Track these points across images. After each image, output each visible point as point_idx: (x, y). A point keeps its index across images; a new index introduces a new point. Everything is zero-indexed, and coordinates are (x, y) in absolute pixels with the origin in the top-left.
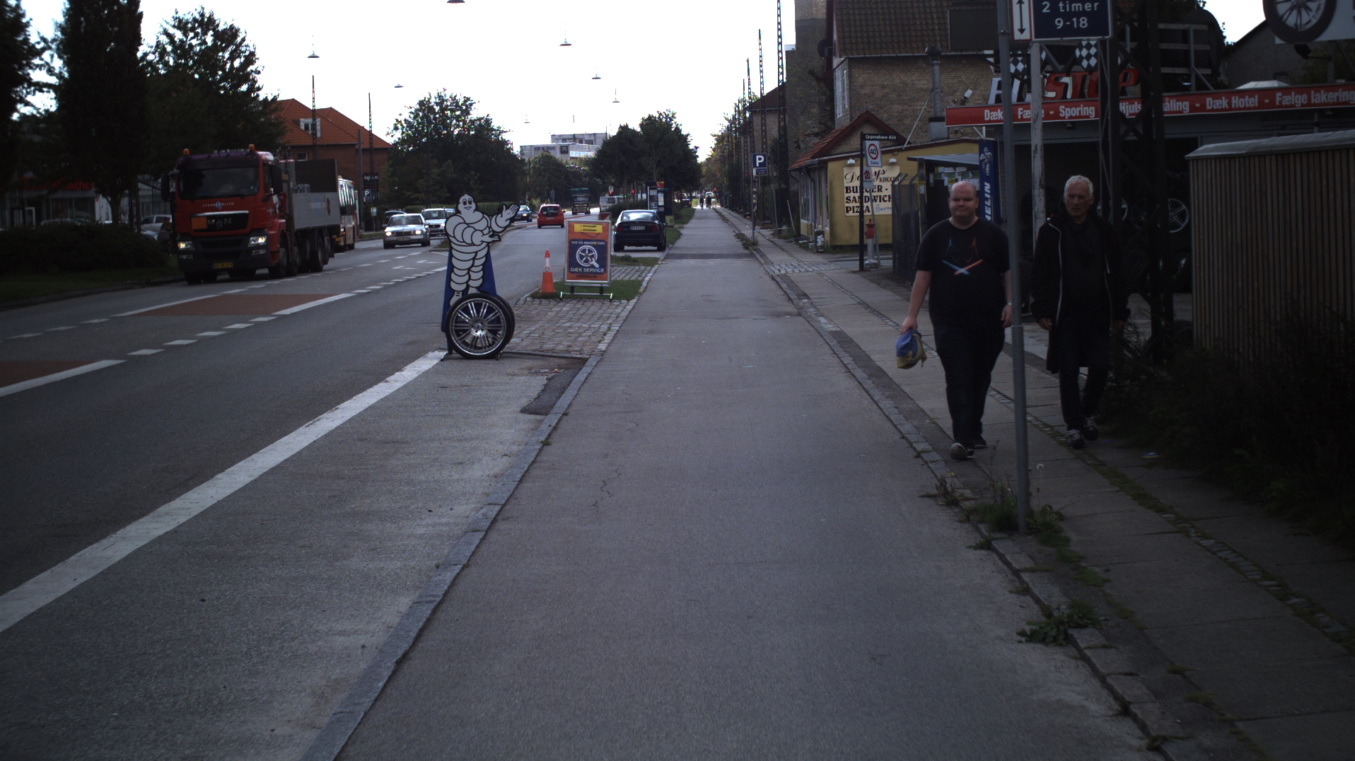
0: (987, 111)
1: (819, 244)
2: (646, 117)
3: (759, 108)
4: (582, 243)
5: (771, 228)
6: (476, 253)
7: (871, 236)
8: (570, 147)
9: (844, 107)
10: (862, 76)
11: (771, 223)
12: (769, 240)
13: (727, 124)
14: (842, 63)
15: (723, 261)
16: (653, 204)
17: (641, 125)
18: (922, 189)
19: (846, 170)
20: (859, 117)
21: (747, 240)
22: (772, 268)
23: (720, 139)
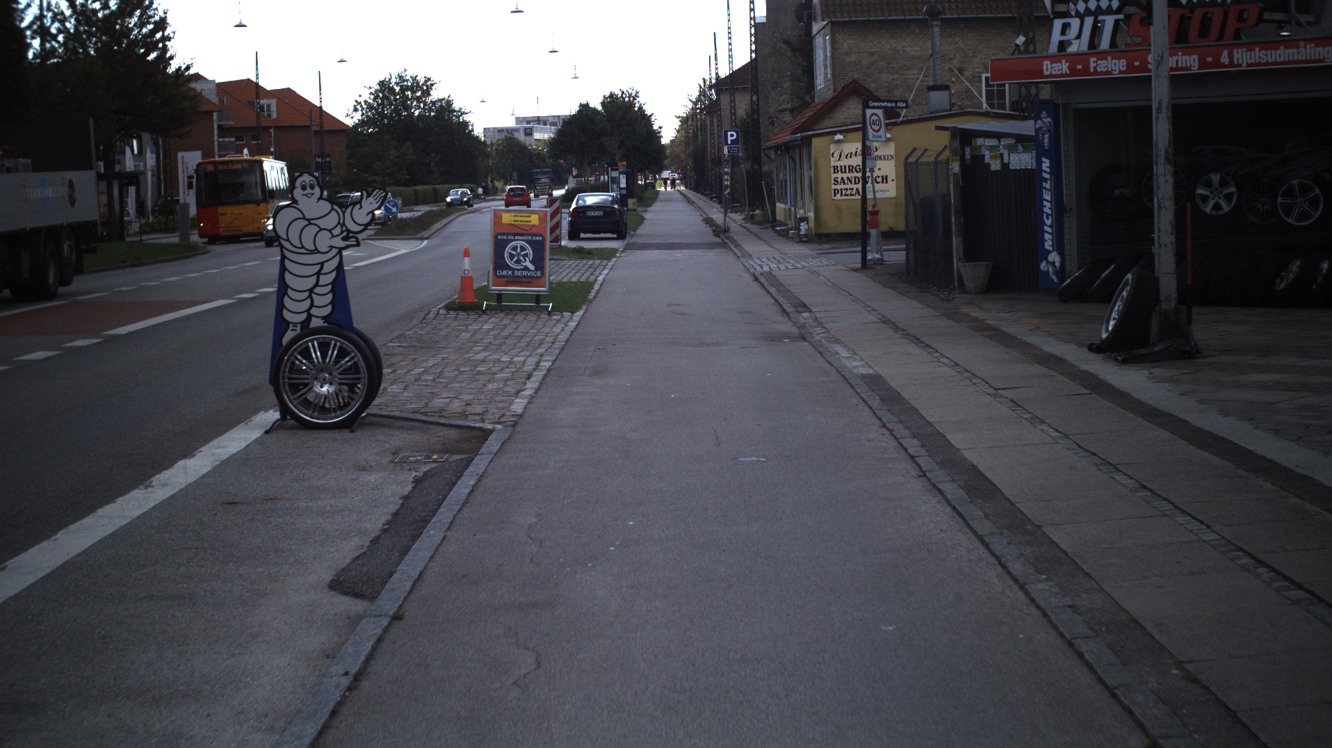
0: (1046, 63)
1: (802, 232)
2: (608, 94)
3: (726, 86)
4: (512, 238)
5: (741, 212)
6: (322, 264)
7: (875, 225)
8: (534, 129)
9: (826, 74)
10: (848, 42)
11: (741, 206)
12: (740, 225)
13: (690, 105)
14: (824, 27)
15: (692, 252)
16: (615, 186)
17: (603, 104)
18: (956, 167)
19: (833, 148)
20: (844, 88)
21: (718, 226)
22: (752, 263)
23: (684, 121)
